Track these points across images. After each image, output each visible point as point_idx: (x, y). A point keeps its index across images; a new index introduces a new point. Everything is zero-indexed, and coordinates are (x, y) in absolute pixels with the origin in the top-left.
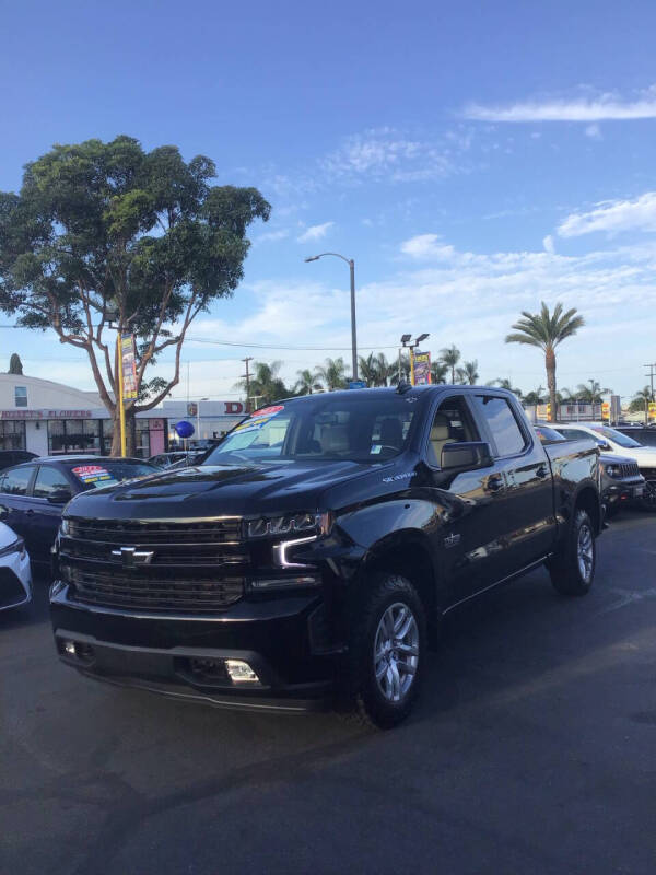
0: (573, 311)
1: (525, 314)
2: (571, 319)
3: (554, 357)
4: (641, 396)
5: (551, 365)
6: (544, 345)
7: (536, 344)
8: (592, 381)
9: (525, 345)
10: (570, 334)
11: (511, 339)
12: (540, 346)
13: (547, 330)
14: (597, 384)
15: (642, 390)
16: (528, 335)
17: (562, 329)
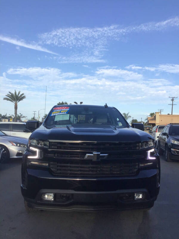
0: (23, 94)
1: (10, 92)
2: (22, 96)
3: (17, 106)
4: (32, 119)
5: (16, 108)
6: (14, 102)
7: (12, 101)
8: (20, 114)
9: (9, 101)
11: (5, 99)
12: (13, 102)
13: (15, 98)
14: (22, 115)
16: (10, 99)
17: (20, 99)
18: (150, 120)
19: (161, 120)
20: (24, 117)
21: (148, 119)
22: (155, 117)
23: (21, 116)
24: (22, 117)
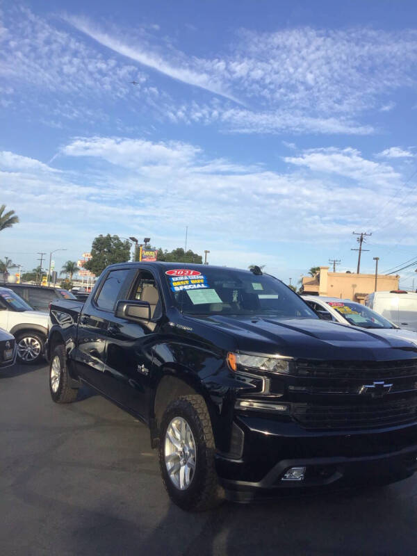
0: (12, 212)
2: (11, 217)
4: (35, 272)
8: (7, 258)
10: (8, 226)
14: (10, 261)
15: (36, 268)
17: (3, 222)
18: (306, 284)
19: (332, 286)
20: (14, 266)
21: (304, 282)
22: (318, 277)
23: (8, 263)
24: (9, 265)
